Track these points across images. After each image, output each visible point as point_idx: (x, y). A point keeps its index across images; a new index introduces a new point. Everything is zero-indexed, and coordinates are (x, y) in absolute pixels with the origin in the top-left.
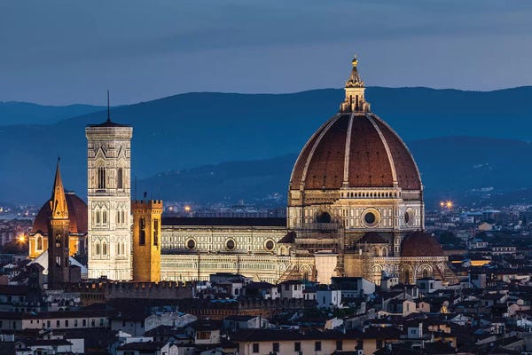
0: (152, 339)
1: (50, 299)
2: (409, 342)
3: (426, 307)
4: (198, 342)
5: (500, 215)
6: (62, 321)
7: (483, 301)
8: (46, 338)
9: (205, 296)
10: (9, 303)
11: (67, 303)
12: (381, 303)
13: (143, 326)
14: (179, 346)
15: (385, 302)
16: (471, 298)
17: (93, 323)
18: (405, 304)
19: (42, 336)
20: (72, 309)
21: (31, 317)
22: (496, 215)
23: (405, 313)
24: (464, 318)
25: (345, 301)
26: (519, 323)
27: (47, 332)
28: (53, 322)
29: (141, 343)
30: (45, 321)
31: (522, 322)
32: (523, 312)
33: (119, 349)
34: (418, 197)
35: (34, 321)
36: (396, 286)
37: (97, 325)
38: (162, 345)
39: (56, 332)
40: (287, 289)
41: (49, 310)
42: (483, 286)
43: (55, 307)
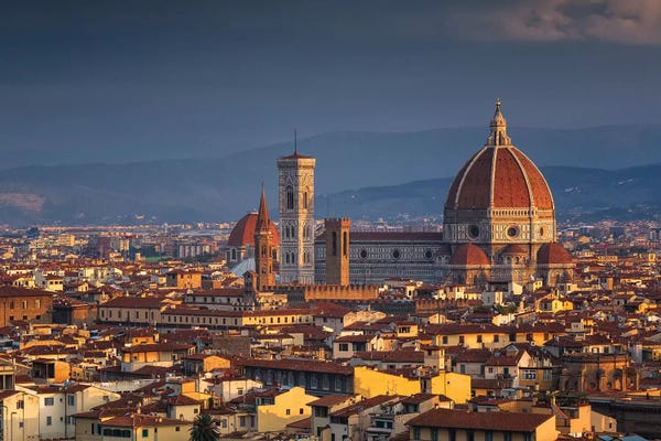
0: (362, 333)
1: (262, 300)
2: (573, 335)
3: (570, 306)
4: (399, 335)
5: (594, 229)
6: (275, 318)
7: (616, 301)
8: (262, 332)
9: (386, 297)
10: (229, 303)
11: (277, 303)
12: (533, 302)
13: (342, 322)
14: (384, 338)
15: (538, 302)
16: (606, 297)
17: (300, 320)
18: (554, 302)
19: (259, 331)
20: (280, 309)
21: (250, 315)
22: (591, 230)
23: (555, 310)
24: (603, 315)
25: (505, 300)
26: (650, 319)
27: (264, 327)
28: (268, 319)
29: (353, 336)
30: (261, 318)
31: (653, 318)
32: (653, 309)
33: (336, 341)
34: (551, 214)
35: (253, 318)
36: (540, 289)
37: (304, 321)
38: (372, 338)
39: (271, 327)
40: (451, 291)
41: (262, 308)
42: (611, 288)
43: (266, 307)
